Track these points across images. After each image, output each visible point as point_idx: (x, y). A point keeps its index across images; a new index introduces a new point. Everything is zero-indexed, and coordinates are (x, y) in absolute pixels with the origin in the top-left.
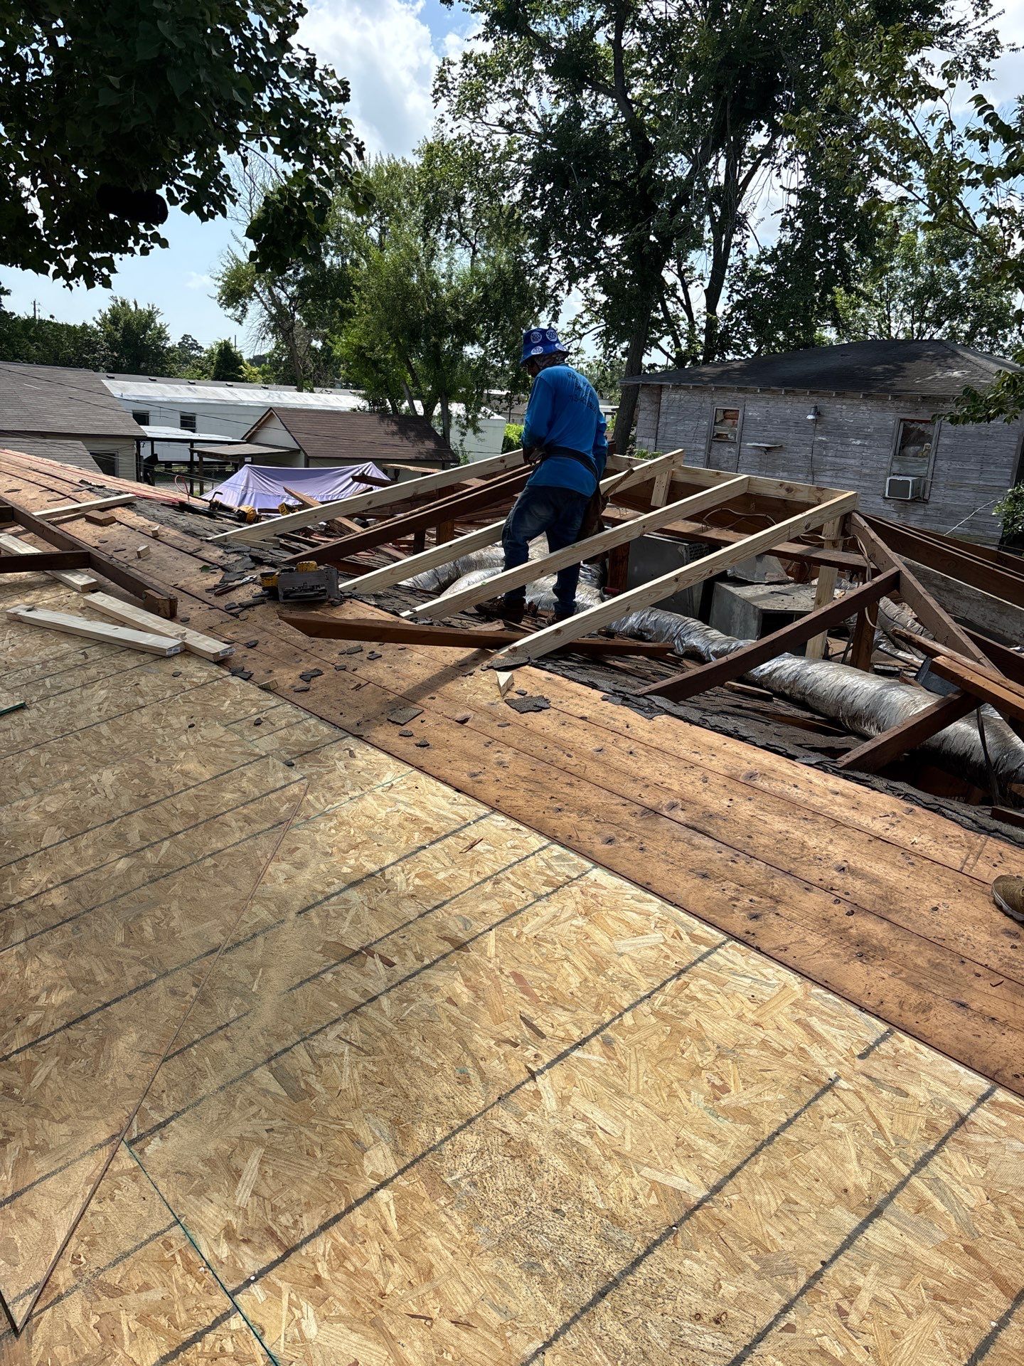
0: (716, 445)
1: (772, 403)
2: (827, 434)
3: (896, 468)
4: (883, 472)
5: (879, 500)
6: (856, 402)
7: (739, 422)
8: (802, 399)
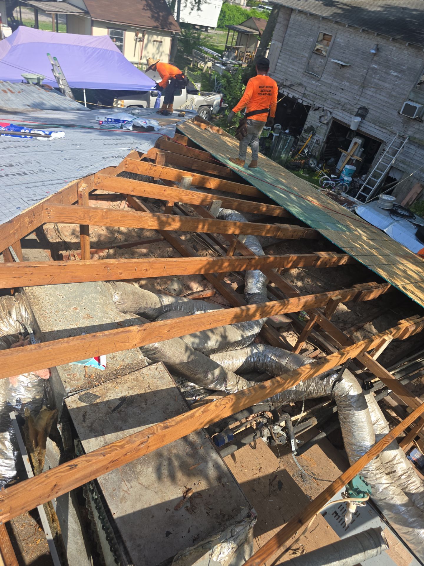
0: (314, 56)
1: (353, 36)
2: (379, 64)
3: (412, 96)
4: (403, 97)
5: (396, 113)
6: (402, 47)
7: (331, 43)
8: (371, 37)
